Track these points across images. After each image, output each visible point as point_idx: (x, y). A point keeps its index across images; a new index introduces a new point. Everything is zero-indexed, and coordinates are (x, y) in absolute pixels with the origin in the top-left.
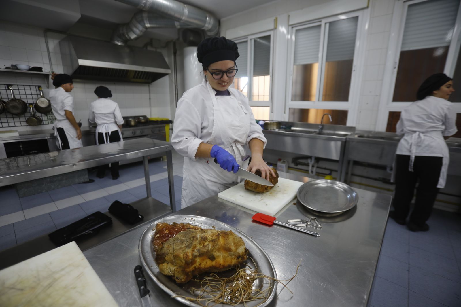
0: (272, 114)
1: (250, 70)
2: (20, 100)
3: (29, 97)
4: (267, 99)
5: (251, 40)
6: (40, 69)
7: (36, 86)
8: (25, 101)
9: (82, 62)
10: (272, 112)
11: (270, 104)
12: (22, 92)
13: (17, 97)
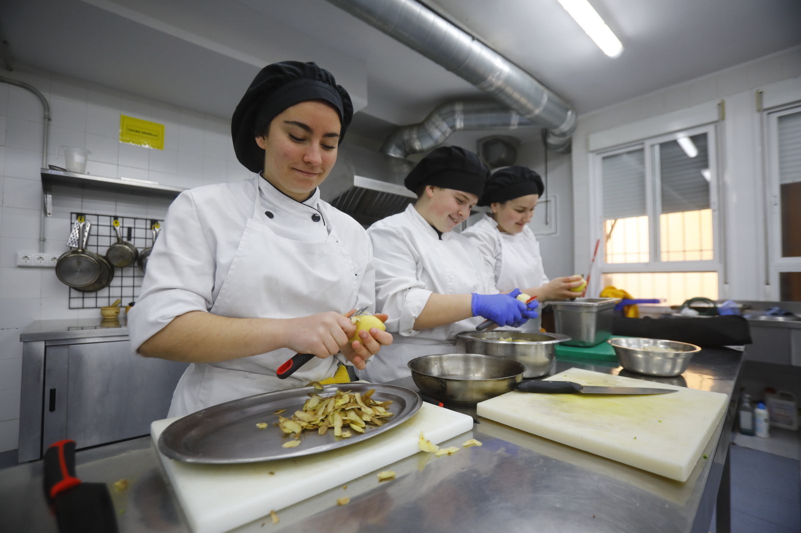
0: (727, 286)
1: (654, 202)
4: (708, 255)
5: (652, 146)
10: (726, 283)
11: (720, 267)
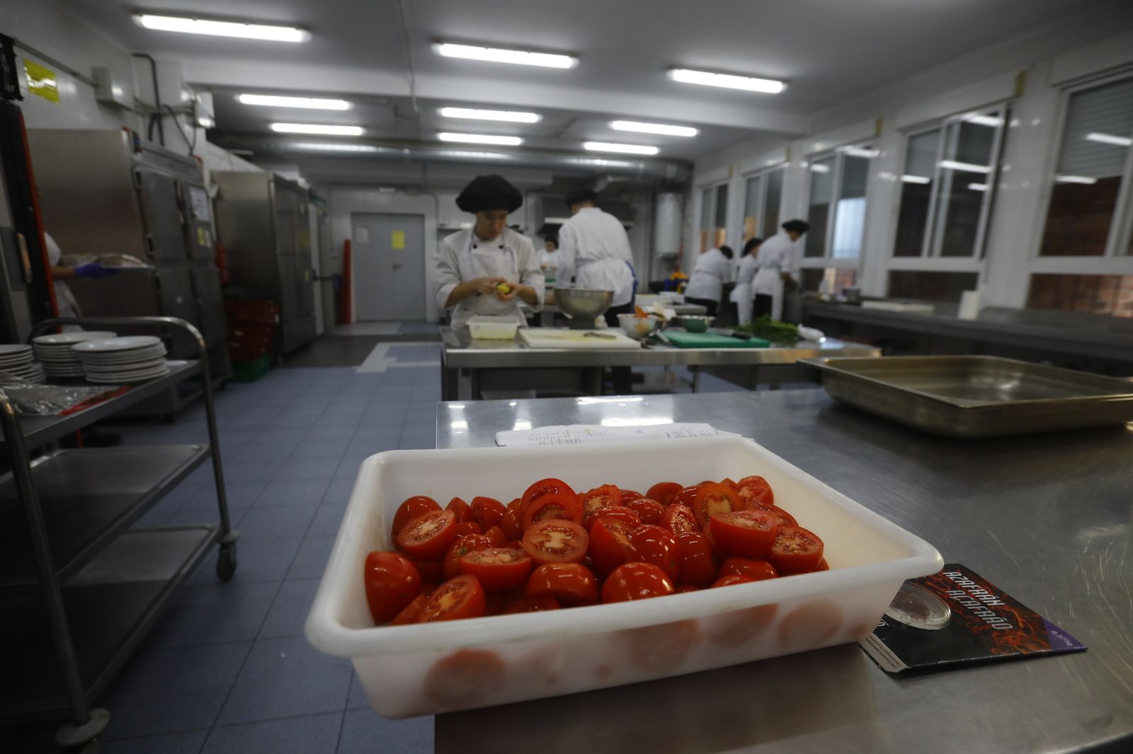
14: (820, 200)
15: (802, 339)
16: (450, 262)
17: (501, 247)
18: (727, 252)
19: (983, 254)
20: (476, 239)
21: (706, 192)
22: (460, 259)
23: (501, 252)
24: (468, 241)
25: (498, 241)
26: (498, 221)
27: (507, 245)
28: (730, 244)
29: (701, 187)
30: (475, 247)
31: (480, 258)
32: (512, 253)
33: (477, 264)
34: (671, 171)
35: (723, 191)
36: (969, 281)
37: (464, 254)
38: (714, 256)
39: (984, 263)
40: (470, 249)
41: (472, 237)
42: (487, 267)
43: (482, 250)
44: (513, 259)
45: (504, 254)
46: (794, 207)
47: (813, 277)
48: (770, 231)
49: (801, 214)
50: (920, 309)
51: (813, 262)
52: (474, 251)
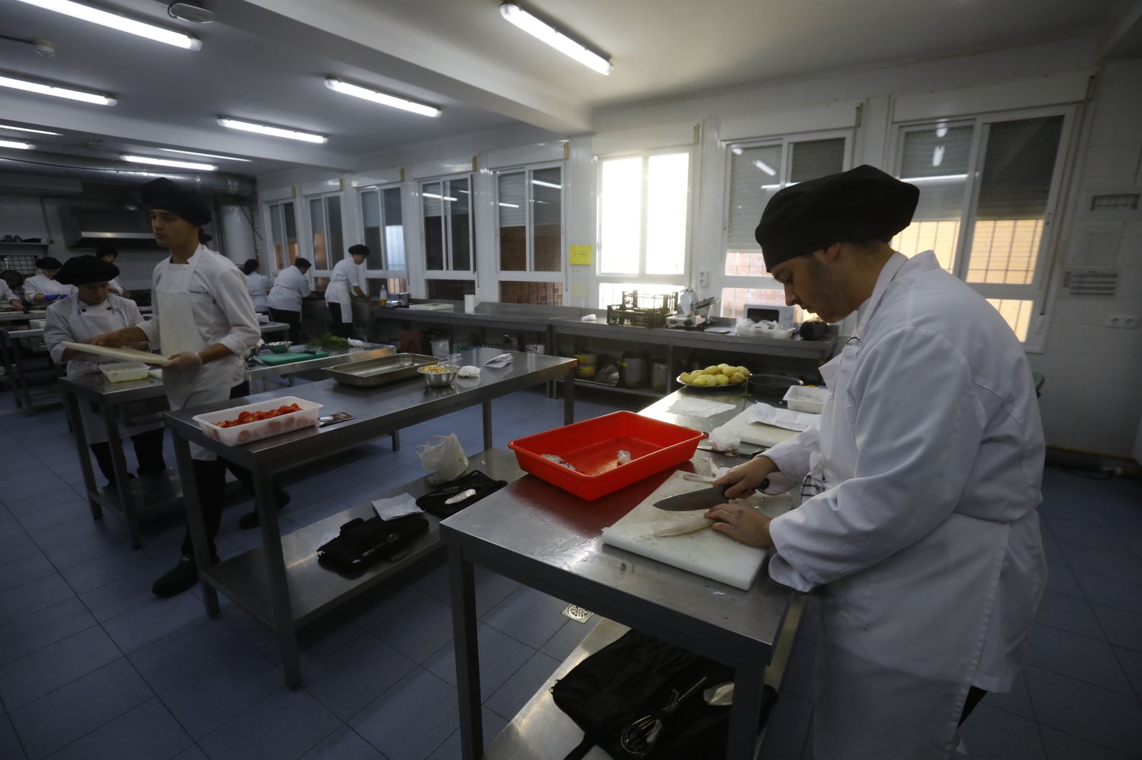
2: (14, 271)
3: (24, 268)
6: (39, 240)
7: (32, 256)
8: (20, 272)
9: (85, 234)
12: (17, 263)
13: (12, 268)
14: (372, 224)
15: (352, 347)
16: (60, 325)
17: (109, 309)
18: (302, 264)
19: (475, 270)
20: (83, 304)
21: (273, 208)
22: (70, 322)
23: (110, 312)
24: (75, 306)
25: (105, 305)
26: (100, 289)
27: (114, 307)
28: (304, 256)
29: (266, 202)
30: (84, 310)
31: (92, 319)
32: (120, 313)
33: (90, 323)
34: (233, 186)
35: (289, 208)
36: (469, 287)
37: (73, 317)
38: (291, 272)
39: (476, 275)
40: (79, 313)
41: (78, 302)
42: (101, 326)
43: (91, 312)
44: (123, 318)
45: (114, 314)
46: (353, 235)
47: (377, 285)
48: (338, 256)
49: (360, 239)
50: (445, 307)
51: (375, 274)
52: (83, 314)
